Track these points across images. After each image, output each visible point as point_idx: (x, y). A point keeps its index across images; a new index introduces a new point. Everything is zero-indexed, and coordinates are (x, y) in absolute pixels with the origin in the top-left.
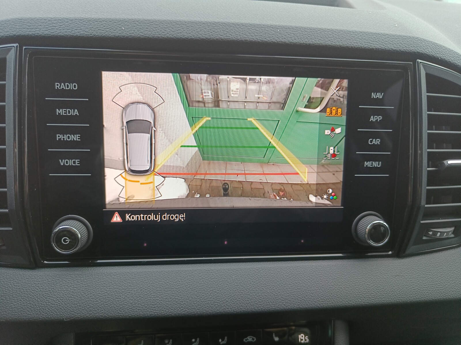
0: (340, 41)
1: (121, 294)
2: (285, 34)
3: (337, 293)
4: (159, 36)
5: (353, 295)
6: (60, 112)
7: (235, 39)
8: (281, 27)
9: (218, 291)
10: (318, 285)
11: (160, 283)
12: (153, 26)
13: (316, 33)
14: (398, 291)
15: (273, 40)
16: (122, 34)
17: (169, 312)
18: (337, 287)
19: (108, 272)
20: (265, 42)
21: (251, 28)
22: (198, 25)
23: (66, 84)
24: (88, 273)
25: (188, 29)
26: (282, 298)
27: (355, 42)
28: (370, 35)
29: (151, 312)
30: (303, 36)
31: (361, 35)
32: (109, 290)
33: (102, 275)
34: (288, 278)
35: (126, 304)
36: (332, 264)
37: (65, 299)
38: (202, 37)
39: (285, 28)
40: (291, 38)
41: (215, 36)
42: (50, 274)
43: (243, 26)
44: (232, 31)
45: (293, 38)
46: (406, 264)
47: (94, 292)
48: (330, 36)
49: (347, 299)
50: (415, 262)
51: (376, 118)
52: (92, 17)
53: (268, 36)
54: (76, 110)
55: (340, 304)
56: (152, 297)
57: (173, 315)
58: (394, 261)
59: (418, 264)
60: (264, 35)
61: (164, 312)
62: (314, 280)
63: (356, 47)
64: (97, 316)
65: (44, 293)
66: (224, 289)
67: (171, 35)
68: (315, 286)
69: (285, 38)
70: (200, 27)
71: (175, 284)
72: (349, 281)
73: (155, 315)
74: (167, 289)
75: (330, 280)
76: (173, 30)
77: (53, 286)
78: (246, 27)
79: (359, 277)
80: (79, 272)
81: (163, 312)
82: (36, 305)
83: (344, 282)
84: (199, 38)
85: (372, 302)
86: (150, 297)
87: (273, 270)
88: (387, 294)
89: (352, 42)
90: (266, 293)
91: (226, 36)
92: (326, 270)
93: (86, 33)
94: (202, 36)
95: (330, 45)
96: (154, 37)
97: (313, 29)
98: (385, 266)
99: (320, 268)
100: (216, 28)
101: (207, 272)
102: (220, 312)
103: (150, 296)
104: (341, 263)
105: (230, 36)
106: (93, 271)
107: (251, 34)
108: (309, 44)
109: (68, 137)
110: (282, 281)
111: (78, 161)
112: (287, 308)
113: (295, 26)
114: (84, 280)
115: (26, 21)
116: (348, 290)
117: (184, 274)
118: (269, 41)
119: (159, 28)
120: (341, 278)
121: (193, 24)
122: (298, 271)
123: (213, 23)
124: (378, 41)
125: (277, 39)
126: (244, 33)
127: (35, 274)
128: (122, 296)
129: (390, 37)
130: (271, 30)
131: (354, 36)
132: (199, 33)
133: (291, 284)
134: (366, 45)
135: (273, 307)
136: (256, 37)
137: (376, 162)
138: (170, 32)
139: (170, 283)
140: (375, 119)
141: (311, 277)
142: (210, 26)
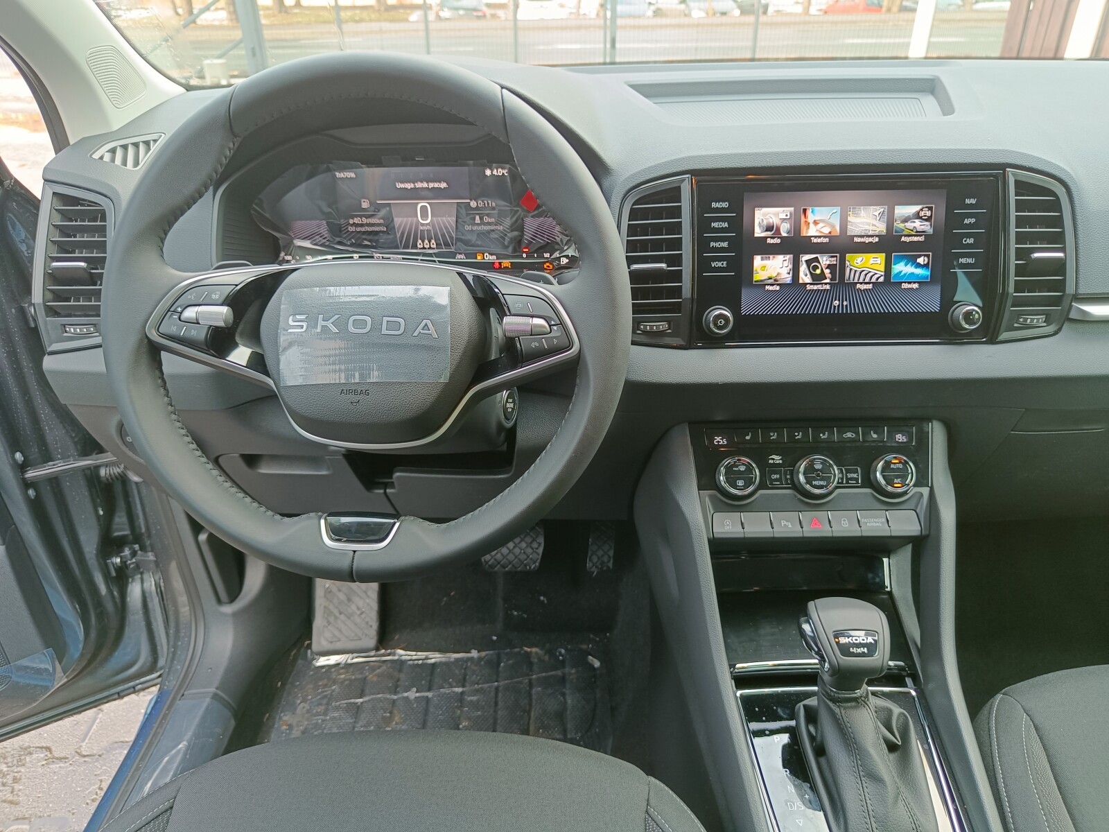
0: (938, 158)
2: (892, 156)
6: (714, 225)
7: (852, 163)
13: (917, 153)
15: (882, 162)
20: (876, 163)
23: (720, 203)
27: (951, 158)
28: (964, 151)
30: (907, 157)
36: (931, 347)
38: (827, 163)
39: (891, 151)
40: (897, 159)
41: (837, 162)
46: (998, 349)
48: (929, 155)
54: (726, 223)
60: (876, 159)
62: (914, 359)
68: (916, 363)
69: (892, 160)
78: (861, 152)
89: (948, 158)
91: (845, 161)
95: (930, 163)
98: (980, 349)
100: (837, 155)
105: (848, 161)
107: (865, 158)
108: (911, 163)
109: (719, 244)
111: (725, 263)
112: (891, 379)
113: (900, 149)
118: (879, 163)
124: (971, 156)
125: (885, 161)
126: (860, 158)
129: (982, 152)
131: (950, 153)
132: (824, 160)
133: (895, 361)
134: (960, 161)
135: (878, 378)
136: (869, 160)
137: (970, 259)
140: (969, 221)
142: (832, 154)
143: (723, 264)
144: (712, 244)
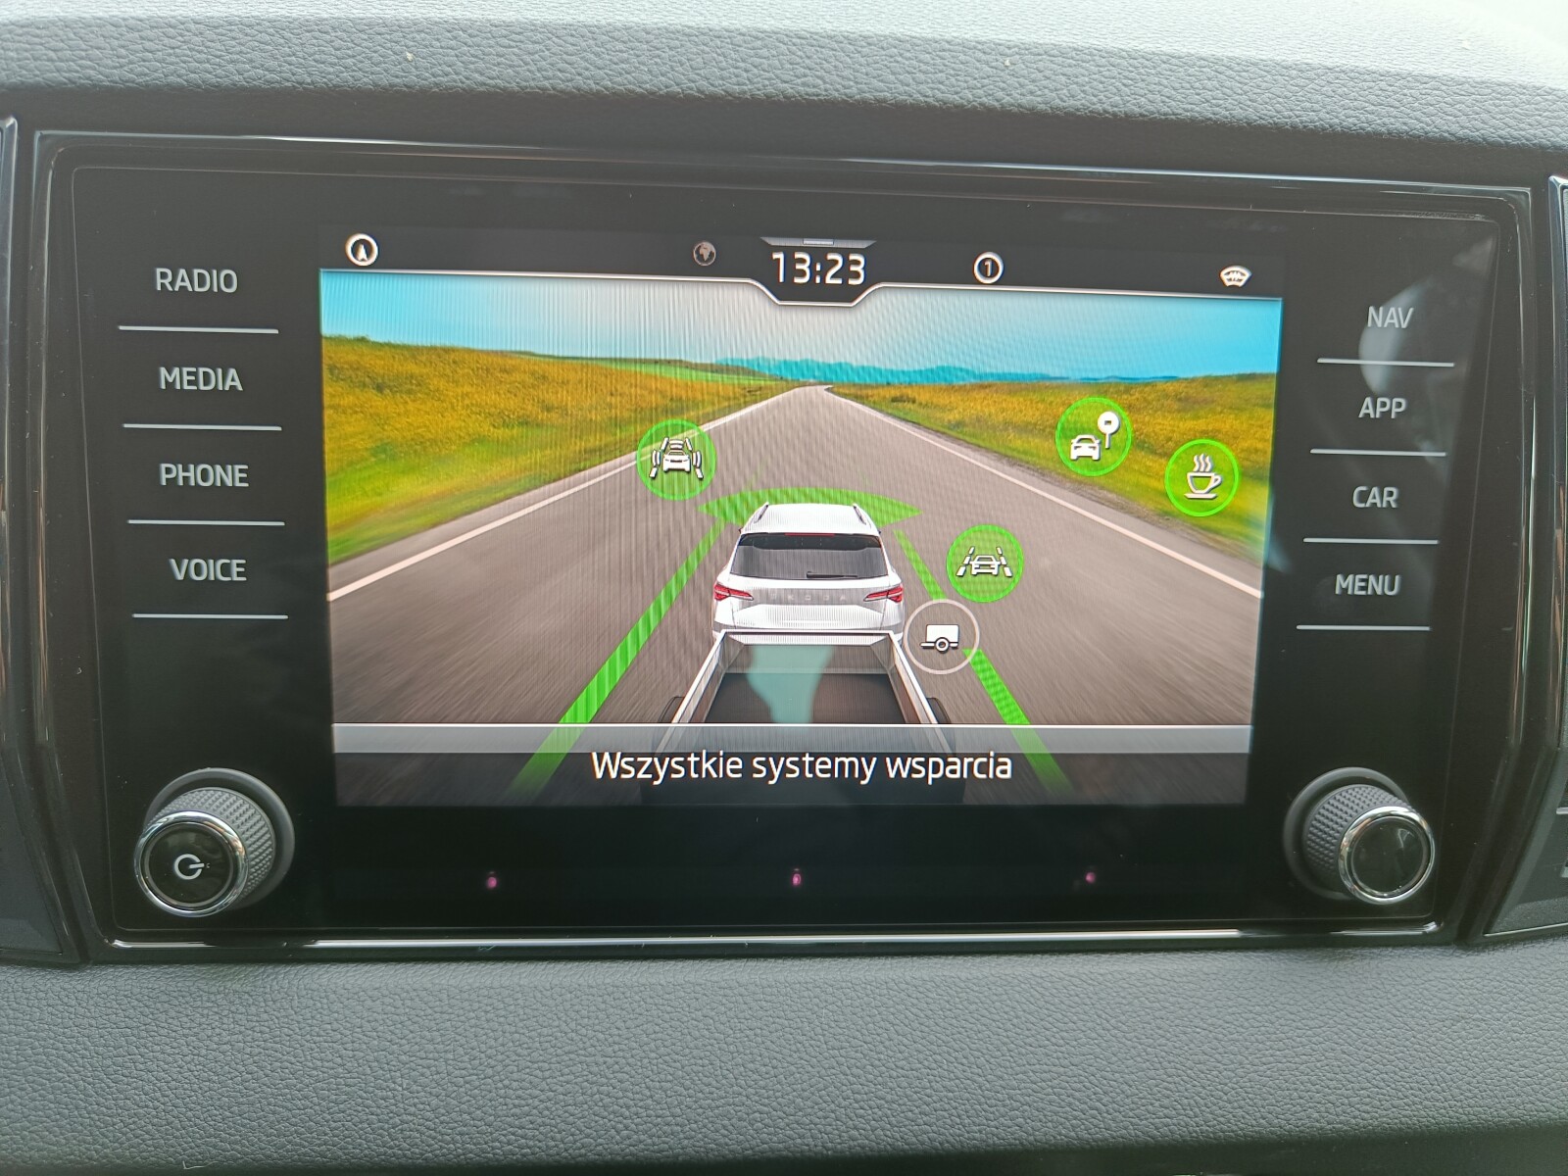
0: (1249, 103)
1: (398, 1074)
2: (1033, 76)
3: (1226, 1085)
4: (546, 84)
5: (1287, 1093)
6: (175, 377)
7: (836, 94)
8: (1016, 49)
9: (764, 1069)
10: (1149, 1049)
11: (545, 1031)
12: (523, 46)
13: (1153, 71)
14: (1467, 1079)
15: (984, 100)
16: (406, 77)
17: (578, 1144)
18: (1226, 1061)
19: (348, 986)
20: (956, 107)
21: (901, 55)
22: (697, 44)
23: (196, 272)
24: (277, 987)
25: (659, 56)
26: (1011, 1098)
27: (1308, 105)
28: (1365, 81)
29: (509, 1143)
30: (1101, 83)
31: (1330, 79)
32: (350, 1053)
33: (327, 997)
34: (1033, 1020)
35: (413, 1109)
36: (1205, 970)
37: (186, 1086)
38: (712, 88)
39: (1031, 53)
40: (1056, 90)
41: (760, 85)
42: (136, 990)
43: (869, 44)
44: (826, 65)
45: (1065, 91)
46: (1495, 972)
47: (293, 1060)
48: (1209, 84)
49: (1263, 1107)
50: (1529, 967)
51: (1384, 405)
52: (294, 15)
53: (966, 82)
54: (232, 372)
55: (1235, 1128)
56: (515, 1085)
57: (591, 1156)
58: (1449, 963)
59: (1542, 975)
60: (953, 79)
61: (556, 1146)
62: (1135, 1030)
63: (1311, 126)
64: (305, 1154)
65: (109, 1062)
66: (789, 1059)
67: (591, 82)
68: (1139, 1055)
69: (1032, 93)
70: (703, 51)
71: (601, 1036)
72: (1273, 1037)
73: (524, 1155)
74: (572, 1056)
75: (1198, 1030)
76: (599, 62)
77: (144, 1034)
78: (883, 48)
79: (1310, 1023)
80: (241, 982)
81: (553, 1143)
82: (77, 1108)
83: (1252, 1043)
84: (699, 91)
85: (1362, 1123)
86: (505, 1087)
87: (976, 989)
88: (1420, 1090)
89: (1298, 105)
90: (950, 1080)
91: (804, 84)
92: (1181, 991)
93: (269, 76)
94: (712, 85)
95: (1210, 119)
96: (526, 87)
97: (1143, 57)
98: (1410, 980)
99: (1159, 981)
100: (764, 52)
101: (722, 992)
102: (772, 1150)
103: (506, 1082)
104: (1237, 967)
105: (820, 82)
106: (295, 982)
107: (901, 77)
108: (1125, 113)
109: (204, 472)
110: (1009, 1033)
111: (238, 565)
112: (1031, 1138)
113: (1071, 45)
114: (257, 1015)
115: (44, 32)
116: (1268, 1072)
117: (637, 998)
118: (969, 102)
119: (547, 53)
120: (1242, 1026)
121: (677, 39)
122: (1072, 993)
123: (754, 33)
124: (1397, 104)
125: (1001, 94)
126: (875, 73)
127: (80, 987)
128: (399, 1080)
129: (1444, 88)
130: (978, 61)
131: (1302, 82)
132: (698, 74)
133: (1045, 1047)
134: (1350, 120)
135: (977, 1135)
136: (921, 86)
137: (1381, 577)
138: (587, 69)
139: (584, 1031)
140: (1379, 409)
141: (1123, 1018)
142: (740, 46)
143: (226, 569)
144: (170, 472)
